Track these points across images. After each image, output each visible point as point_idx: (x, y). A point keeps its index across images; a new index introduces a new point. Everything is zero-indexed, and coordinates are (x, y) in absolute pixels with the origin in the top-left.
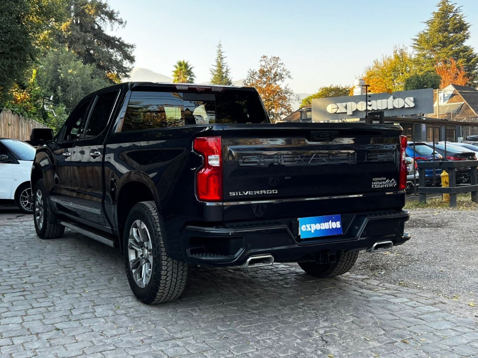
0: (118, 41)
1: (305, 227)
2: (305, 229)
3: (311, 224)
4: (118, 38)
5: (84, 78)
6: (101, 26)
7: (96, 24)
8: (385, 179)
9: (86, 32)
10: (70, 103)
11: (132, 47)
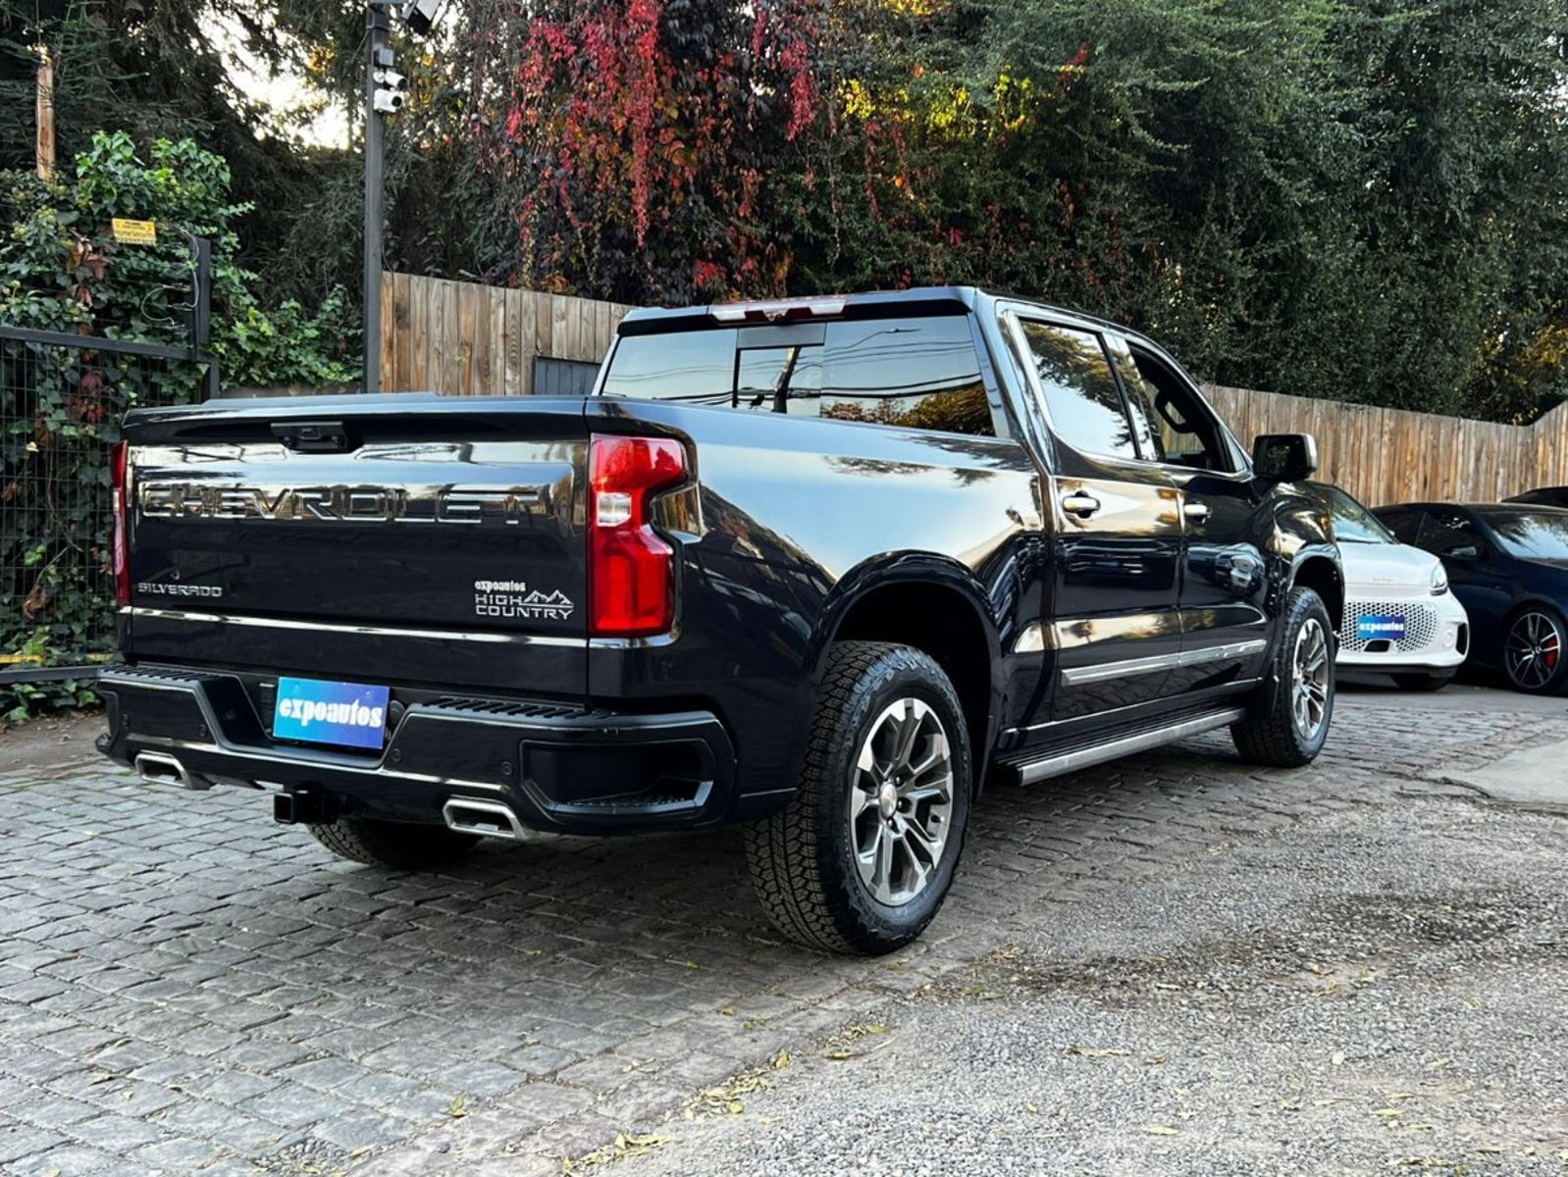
2: (287, 713)
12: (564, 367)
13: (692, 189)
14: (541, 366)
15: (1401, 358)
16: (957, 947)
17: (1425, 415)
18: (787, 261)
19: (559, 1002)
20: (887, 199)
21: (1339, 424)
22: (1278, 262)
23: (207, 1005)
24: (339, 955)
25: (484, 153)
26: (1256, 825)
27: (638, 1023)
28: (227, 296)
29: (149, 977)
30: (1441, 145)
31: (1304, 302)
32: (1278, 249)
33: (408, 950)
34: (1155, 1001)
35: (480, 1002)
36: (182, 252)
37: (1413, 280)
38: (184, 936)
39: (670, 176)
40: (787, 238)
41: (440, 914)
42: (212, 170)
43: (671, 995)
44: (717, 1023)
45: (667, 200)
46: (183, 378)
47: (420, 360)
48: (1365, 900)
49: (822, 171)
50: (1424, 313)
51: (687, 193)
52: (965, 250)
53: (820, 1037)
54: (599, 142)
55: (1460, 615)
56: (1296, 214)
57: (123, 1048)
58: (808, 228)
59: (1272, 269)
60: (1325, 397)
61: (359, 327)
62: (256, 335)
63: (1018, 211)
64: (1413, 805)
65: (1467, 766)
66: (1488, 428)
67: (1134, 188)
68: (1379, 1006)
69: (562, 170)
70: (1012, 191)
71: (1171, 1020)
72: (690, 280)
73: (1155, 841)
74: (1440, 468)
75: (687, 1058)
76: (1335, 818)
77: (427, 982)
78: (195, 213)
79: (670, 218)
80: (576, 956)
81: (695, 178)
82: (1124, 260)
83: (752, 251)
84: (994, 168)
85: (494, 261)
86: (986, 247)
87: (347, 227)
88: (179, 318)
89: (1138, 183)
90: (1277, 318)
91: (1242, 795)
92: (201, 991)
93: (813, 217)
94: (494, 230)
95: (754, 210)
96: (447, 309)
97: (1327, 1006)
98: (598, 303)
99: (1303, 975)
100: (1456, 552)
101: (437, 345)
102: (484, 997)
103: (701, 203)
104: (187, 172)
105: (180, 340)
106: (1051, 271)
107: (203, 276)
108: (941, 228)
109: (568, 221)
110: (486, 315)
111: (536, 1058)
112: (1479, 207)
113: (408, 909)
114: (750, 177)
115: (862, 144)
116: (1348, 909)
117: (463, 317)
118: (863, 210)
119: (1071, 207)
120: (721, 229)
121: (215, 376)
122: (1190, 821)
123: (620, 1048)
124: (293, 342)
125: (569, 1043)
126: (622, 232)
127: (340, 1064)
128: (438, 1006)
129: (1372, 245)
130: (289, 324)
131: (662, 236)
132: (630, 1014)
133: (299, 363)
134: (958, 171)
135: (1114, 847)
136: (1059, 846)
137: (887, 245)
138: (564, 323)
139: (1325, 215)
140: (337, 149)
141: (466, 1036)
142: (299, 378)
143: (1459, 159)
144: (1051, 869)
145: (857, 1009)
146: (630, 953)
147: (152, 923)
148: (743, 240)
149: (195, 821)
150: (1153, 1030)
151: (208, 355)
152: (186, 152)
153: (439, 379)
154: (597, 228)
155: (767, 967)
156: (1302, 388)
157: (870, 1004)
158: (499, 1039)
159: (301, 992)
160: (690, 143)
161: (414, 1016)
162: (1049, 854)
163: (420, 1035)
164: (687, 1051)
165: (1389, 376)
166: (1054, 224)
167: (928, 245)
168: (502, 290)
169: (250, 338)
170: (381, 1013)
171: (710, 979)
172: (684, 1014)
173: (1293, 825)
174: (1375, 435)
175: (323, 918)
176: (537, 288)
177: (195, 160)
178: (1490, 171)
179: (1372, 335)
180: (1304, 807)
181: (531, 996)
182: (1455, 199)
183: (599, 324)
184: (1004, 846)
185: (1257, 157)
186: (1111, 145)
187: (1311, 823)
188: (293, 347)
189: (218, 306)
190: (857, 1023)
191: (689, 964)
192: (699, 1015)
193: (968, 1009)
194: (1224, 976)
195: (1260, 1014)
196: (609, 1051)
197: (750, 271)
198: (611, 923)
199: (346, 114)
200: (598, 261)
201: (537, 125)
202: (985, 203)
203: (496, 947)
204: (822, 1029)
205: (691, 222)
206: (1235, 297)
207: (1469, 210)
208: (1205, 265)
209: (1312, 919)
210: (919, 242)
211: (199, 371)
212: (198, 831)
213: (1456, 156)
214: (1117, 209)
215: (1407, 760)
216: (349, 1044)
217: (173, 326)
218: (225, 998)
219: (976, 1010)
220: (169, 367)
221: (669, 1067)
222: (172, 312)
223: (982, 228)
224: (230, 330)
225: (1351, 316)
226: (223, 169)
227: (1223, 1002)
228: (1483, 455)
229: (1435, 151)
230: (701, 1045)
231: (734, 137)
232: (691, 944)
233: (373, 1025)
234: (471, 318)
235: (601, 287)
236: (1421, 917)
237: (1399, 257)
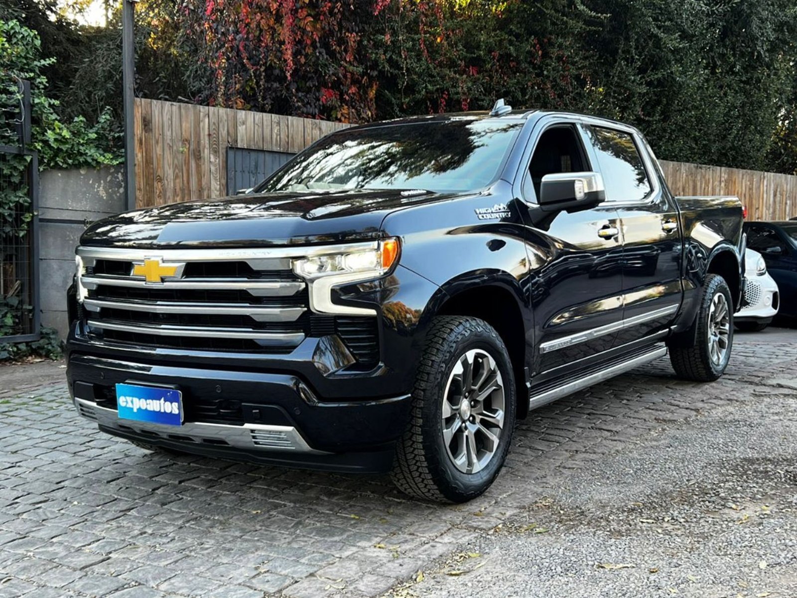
12: (245, 153)
13: (318, 45)
14: (231, 154)
15: (730, 138)
16: (514, 499)
17: (745, 171)
18: (375, 87)
19: (276, 543)
20: (433, 50)
21: (696, 177)
22: (660, 83)
23: (57, 553)
24: (135, 517)
25: (192, 27)
26: (675, 417)
27: (328, 556)
28: (41, 115)
29: (18, 536)
30: (752, 12)
31: (675, 106)
32: (660, 76)
33: (178, 512)
34: (642, 531)
35: (228, 546)
36: (13, 88)
37: (736, 92)
38: (38, 508)
39: (305, 38)
40: (375, 73)
41: (195, 489)
42: (29, 39)
43: (345, 536)
44: (375, 554)
45: (303, 51)
46: (16, 165)
47: (159, 150)
48: (751, 461)
49: (394, 33)
50: (743, 111)
51: (315, 48)
52: (479, 79)
53: (441, 561)
54: (262, 18)
55: (773, 286)
56: (670, 54)
57: (7, 584)
58: (387, 67)
59: (656, 87)
60: (688, 161)
61: (121, 131)
62: (59, 138)
63: (510, 55)
64: (763, 401)
65: (789, 376)
66: (780, 177)
67: (576, 40)
68: (778, 530)
69: (240, 35)
70: (505, 43)
71: (655, 543)
72: (318, 99)
73: (619, 428)
74: (754, 201)
75: (361, 578)
76: (720, 410)
77: (193, 533)
78: (20, 65)
79: (305, 63)
80: (282, 513)
81: (320, 38)
82: (571, 84)
83: (355, 82)
84: (494, 30)
85: (200, 91)
86: (491, 77)
87: (110, 72)
88: (13, 128)
89: (579, 37)
90: (660, 116)
91: (664, 398)
92: (53, 544)
93: (390, 61)
94: (199, 72)
95: (355, 58)
96: (174, 119)
97: (747, 530)
98: (264, 114)
99: (726, 511)
100: (769, 250)
101: (169, 141)
102: (230, 542)
103: (324, 53)
104: (14, 40)
105: (13, 142)
106: (529, 90)
107: (26, 103)
108: (465, 66)
109: (243, 65)
110: (198, 122)
111: (268, 581)
112: (773, 49)
113: (175, 486)
114: (352, 38)
115: (417, 17)
116: (743, 467)
117: (184, 125)
118: (419, 57)
119: (540, 52)
120: (335, 69)
121: (36, 163)
122: (636, 415)
123: (318, 572)
124: (82, 141)
125: (287, 571)
126: (277, 72)
127: (145, 590)
128: (203, 549)
129: (713, 73)
130: (79, 131)
131: (301, 73)
132: (321, 550)
133: (86, 154)
134: (474, 32)
135: (595, 433)
136: (563, 433)
137: (433, 76)
138: (244, 126)
139: (686, 54)
140: (99, 27)
141: (222, 569)
142: (86, 163)
143: (763, 21)
144: (560, 448)
145: (460, 541)
146: (315, 510)
147: (16, 501)
148: (349, 75)
149: (38, 434)
150: (646, 550)
151: (31, 150)
152: (12, 28)
153: (170, 161)
154: (262, 70)
155: (400, 516)
156: (675, 156)
157: (467, 538)
158: (243, 569)
159: (115, 543)
160: (316, 18)
161: (188, 556)
162: (557, 438)
163: (192, 568)
164: (361, 574)
165: (724, 148)
166: (530, 63)
167: (458, 76)
168: (207, 107)
169: (56, 140)
170: (167, 555)
171: (366, 526)
172: (354, 549)
173: (697, 416)
174: (717, 183)
175: (122, 494)
176: (227, 106)
177: (19, 33)
178: (780, 27)
179: (714, 124)
180: (700, 405)
181: (258, 540)
182: (760, 43)
183: (265, 127)
184: (530, 435)
185: (648, 21)
186: (563, 15)
187: (706, 414)
188: (82, 145)
189: (36, 121)
190: (461, 551)
191: (352, 516)
192: (364, 549)
193: (529, 540)
194: (679, 513)
195: (707, 537)
196: (312, 575)
197: (354, 94)
198: (300, 490)
199: (104, 5)
200: (263, 89)
201: (224, 9)
202: (490, 51)
203: (233, 509)
204: (441, 556)
205: (318, 65)
206: (635, 104)
207: (768, 51)
208: (618, 85)
209: (723, 475)
210: (452, 74)
211: (26, 160)
212: (40, 440)
213: (760, 19)
214: (567, 53)
215: (755, 373)
216: (150, 576)
217: (9, 133)
218: (67, 548)
219: (533, 540)
220: (8, 158)
221: (351, 584)
222: (8, 125)
223: (489, 66)
224: (44, 135)
225: (702, 113)
226: (36, 38)
227: (683, 530)
228: (778, 193)
229: (749, 16)
230: (369, 569)
231: (343, 14)
232: (352, 503)
233: (163, 563)
234: (188, 125)
235: (264, 105)
236: (787, 471)
237: (729, 79)
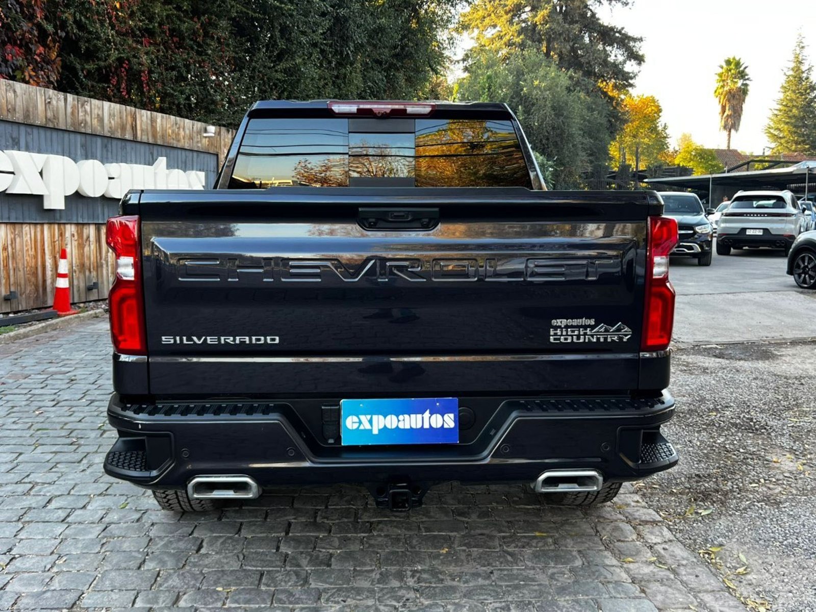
0: (620, 32)
1: (357, 420)
2: (355, 426)
3: (372, 414)
4: (619, 28)
5: (557, 92)
6: (596, 11)
7: (589, 9)
8: (592, 322)
9: (573, 22)
10: (533, 130)
11: (641, 40)
18: (56, 49)
22: (291, 71)
32: (290, 64)
40: (63, 34)
52: (150, 51)
70: (175, 18)
72: (4, 57)
95: (46, 15)
103: (16, 6)
112: (355, 50)
119: (201, 31)
146: (490, 535)
166: (193, 40)
171: (569, 542)
172: (619, 570)
196: (658, 609)
197: (42, 54)
205: (8, 18)
207: (352, 51)
221: (710, 609)
223: (159, 39)
